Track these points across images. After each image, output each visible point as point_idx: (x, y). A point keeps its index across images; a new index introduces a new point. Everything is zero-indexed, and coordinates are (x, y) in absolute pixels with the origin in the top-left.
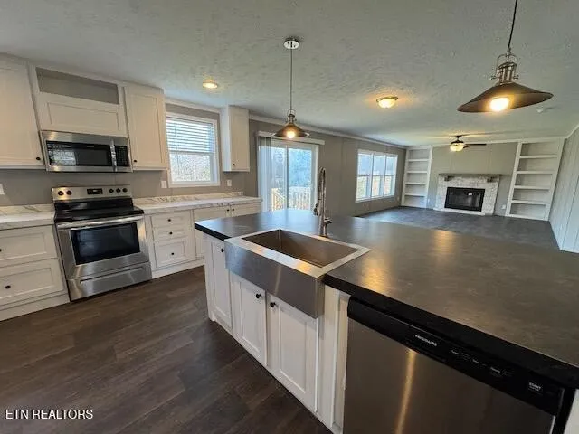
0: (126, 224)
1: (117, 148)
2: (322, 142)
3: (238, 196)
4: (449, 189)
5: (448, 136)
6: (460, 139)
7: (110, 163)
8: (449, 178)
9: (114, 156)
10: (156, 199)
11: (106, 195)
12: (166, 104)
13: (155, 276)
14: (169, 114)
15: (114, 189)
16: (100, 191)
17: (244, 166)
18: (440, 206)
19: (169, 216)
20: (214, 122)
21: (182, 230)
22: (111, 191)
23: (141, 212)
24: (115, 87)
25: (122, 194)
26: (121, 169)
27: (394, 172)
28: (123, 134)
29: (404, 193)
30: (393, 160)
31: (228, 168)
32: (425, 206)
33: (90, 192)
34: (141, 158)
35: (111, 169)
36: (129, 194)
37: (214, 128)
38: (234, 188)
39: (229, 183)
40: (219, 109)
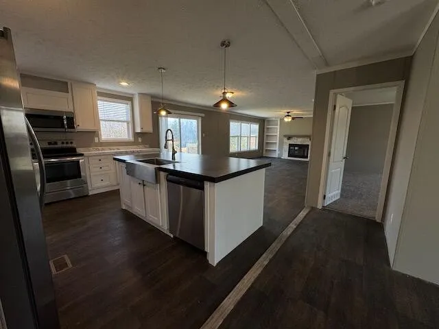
0: (73, 161)
1: (67, 118)
2: (203, 115)
3: (146, 147)
4: (290, 145)
5: (283, 112)
6: (289, 114)
7: (63, 126)
8: (289, 138)
9: (65, 122)
10: (91, 148)
11: (59, 145)
12: (98, 92)
13: (90, 193)
14: (99, 98)
15: (65, 142)
16: (56, 143)
17: (149, 129)
18: (285, 156)
19: (99, 158)
20: (130, 103)
21: (108, 166)
22: (63, 143)
23: (82, 155)
24: (67, 83)
25: (70, 145)
26: (70, 130)
27: (257, 135)
28: (71, 109)
29: (265, 148)
30: (256, 127)
31: (138, 130)
32: (277, 156)
33: (50, 143)
34: (82, 124)
35: (64, 130)
36: (74, 145)
37: (129, 107)
38: (143, 143)
39: (140, 140)
40: (133, 95)
